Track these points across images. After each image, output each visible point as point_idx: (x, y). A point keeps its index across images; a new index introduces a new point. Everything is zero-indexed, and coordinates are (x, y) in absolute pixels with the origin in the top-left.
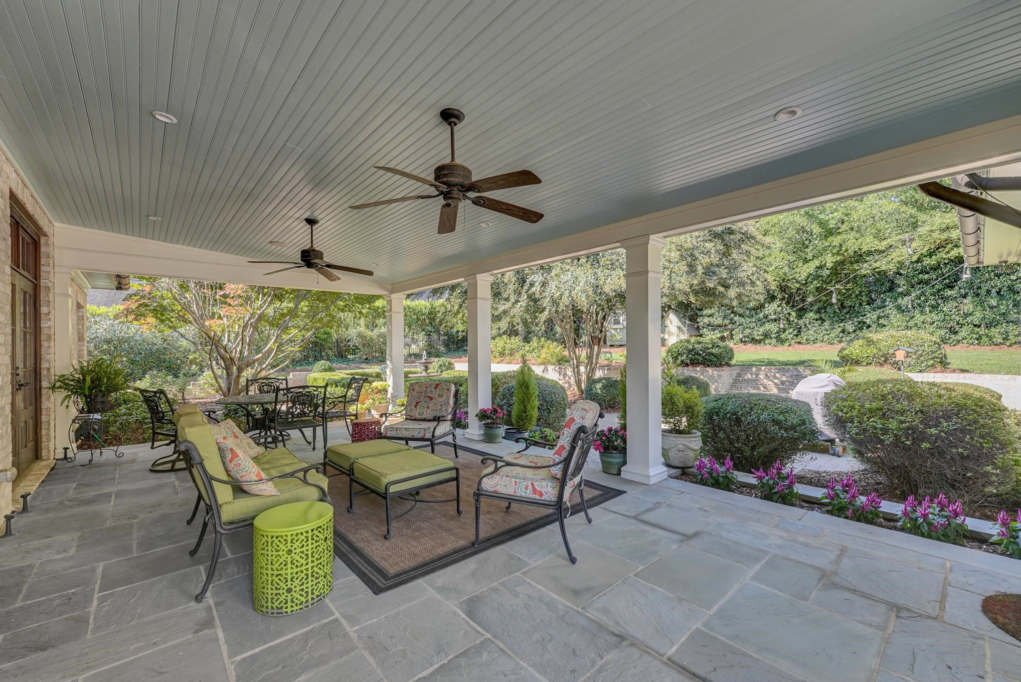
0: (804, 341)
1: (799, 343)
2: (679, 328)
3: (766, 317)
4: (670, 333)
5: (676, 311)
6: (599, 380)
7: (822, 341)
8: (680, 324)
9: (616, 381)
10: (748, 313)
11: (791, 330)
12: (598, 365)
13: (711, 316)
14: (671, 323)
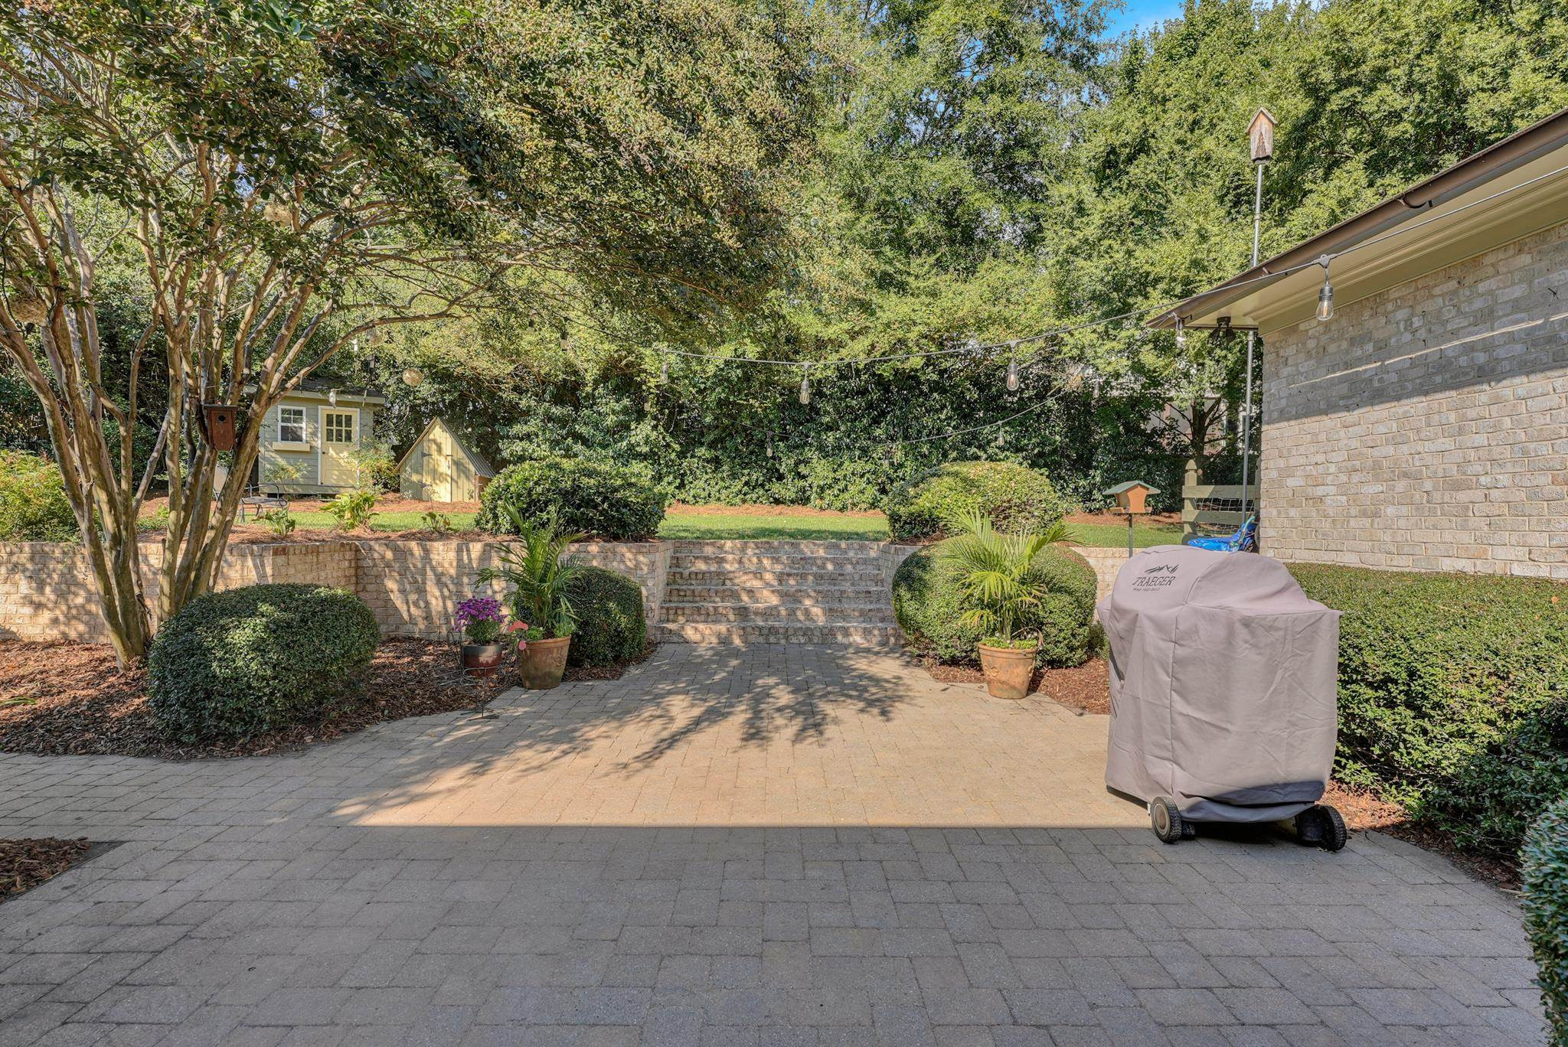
0: (690, 498)
1: (684, 501)
2: (457, 464)
3: (631, 447)
4: (436, 475)
5: (453, 424)
6: (243, 602)
7: (719, 499)
8: (461, 454)
9: (332, 601)
10: (599, 437)
11: (671, 478)
12: (232, 539)
13: (528, 437)
14: (440, 450)
